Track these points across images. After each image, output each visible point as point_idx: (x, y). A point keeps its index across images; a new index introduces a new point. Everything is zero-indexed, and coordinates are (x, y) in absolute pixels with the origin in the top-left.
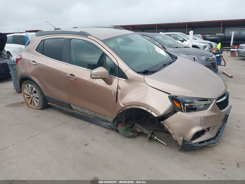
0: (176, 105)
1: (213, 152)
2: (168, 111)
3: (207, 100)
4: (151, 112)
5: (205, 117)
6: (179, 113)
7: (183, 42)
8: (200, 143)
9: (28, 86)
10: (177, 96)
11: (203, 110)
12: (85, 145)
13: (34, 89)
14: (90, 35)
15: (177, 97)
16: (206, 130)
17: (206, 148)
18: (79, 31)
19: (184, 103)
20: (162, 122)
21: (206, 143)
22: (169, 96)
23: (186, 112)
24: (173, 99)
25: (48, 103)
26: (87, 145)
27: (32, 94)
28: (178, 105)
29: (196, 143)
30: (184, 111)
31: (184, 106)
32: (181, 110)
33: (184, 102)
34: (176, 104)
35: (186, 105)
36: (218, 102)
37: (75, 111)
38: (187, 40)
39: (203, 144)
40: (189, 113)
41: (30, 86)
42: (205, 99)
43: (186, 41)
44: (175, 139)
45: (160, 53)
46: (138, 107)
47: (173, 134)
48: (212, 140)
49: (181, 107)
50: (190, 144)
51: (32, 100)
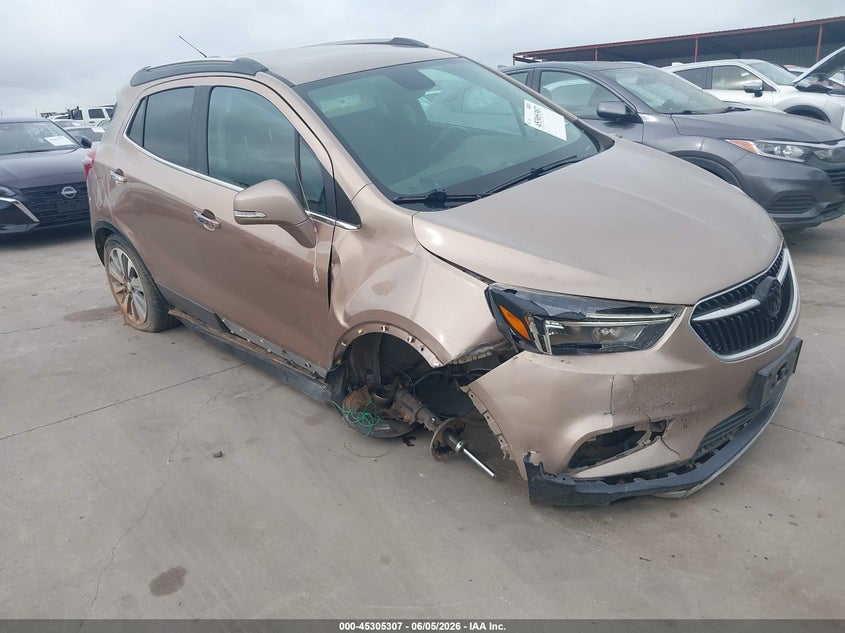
0: (511, 326)
1: (675, 520)
2: (482, 346)
3: (648, 311)
4: (422, 350)
5: (631, 377)
6: (525, 357)
7: (758, 94)
8: (611, 480)
9: (115, 252)
10: (515, 289)
11: (632, 350)
12: (216, 456)
13: (130, 264)
14: (265, 70)
15: (515, 292)
16: (643, 433)
17: (652, 502)
18: (234, 59)
19: (541, 319)
20: (464, 389)
21: (640, 484)
22: (486, 291)
23: (555, 353)
24: (500, 300)
25: (170, 312)
26: (221, 455)
27: (127, 279)
28: (517, 324)
29: (593, 480)
30: (545, 349)
31: (541, 331)
32: (530, 344)
33: (540, 313)
34: (509, 319)
35: (549, 324)
36: (708, 321)
37: (238, 341)
38: (775, 86)
39: (627, 488)
40: (565, 358)
41: (120, 252)
42: (635, 305)
43: (772, 90)
44: (508, 456)
45: (540, 129)
46: (386, 329)
47: (501, 438)
48: (672, 475)
49: (531, 334)
50: (559, 480)
51: (130, 299)
